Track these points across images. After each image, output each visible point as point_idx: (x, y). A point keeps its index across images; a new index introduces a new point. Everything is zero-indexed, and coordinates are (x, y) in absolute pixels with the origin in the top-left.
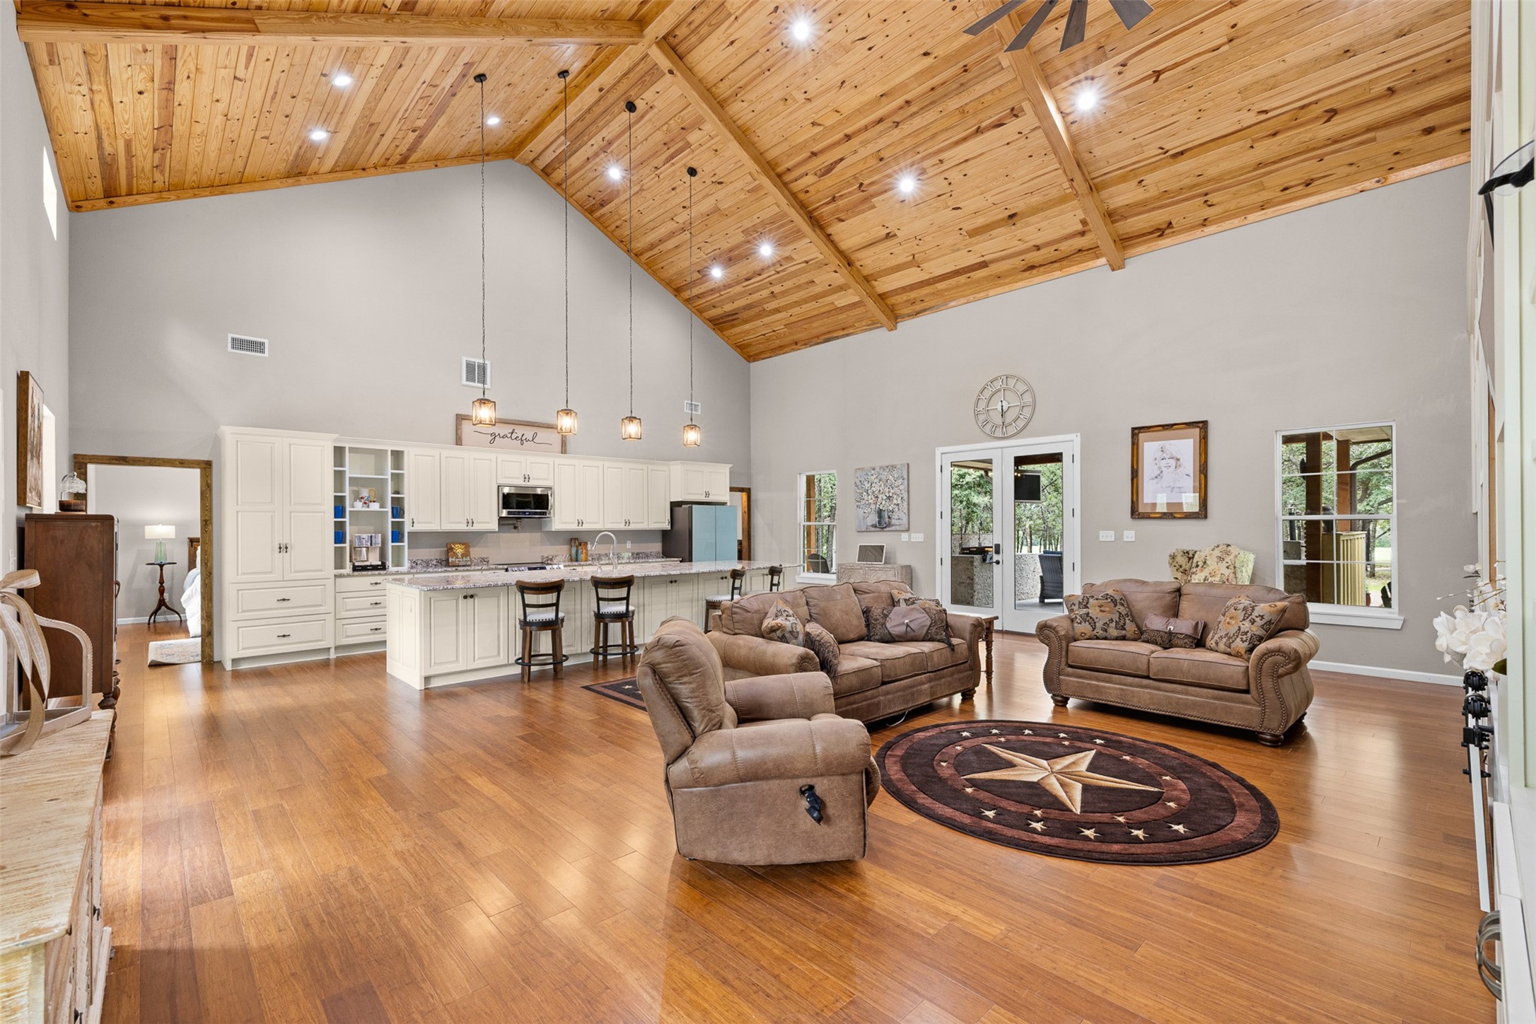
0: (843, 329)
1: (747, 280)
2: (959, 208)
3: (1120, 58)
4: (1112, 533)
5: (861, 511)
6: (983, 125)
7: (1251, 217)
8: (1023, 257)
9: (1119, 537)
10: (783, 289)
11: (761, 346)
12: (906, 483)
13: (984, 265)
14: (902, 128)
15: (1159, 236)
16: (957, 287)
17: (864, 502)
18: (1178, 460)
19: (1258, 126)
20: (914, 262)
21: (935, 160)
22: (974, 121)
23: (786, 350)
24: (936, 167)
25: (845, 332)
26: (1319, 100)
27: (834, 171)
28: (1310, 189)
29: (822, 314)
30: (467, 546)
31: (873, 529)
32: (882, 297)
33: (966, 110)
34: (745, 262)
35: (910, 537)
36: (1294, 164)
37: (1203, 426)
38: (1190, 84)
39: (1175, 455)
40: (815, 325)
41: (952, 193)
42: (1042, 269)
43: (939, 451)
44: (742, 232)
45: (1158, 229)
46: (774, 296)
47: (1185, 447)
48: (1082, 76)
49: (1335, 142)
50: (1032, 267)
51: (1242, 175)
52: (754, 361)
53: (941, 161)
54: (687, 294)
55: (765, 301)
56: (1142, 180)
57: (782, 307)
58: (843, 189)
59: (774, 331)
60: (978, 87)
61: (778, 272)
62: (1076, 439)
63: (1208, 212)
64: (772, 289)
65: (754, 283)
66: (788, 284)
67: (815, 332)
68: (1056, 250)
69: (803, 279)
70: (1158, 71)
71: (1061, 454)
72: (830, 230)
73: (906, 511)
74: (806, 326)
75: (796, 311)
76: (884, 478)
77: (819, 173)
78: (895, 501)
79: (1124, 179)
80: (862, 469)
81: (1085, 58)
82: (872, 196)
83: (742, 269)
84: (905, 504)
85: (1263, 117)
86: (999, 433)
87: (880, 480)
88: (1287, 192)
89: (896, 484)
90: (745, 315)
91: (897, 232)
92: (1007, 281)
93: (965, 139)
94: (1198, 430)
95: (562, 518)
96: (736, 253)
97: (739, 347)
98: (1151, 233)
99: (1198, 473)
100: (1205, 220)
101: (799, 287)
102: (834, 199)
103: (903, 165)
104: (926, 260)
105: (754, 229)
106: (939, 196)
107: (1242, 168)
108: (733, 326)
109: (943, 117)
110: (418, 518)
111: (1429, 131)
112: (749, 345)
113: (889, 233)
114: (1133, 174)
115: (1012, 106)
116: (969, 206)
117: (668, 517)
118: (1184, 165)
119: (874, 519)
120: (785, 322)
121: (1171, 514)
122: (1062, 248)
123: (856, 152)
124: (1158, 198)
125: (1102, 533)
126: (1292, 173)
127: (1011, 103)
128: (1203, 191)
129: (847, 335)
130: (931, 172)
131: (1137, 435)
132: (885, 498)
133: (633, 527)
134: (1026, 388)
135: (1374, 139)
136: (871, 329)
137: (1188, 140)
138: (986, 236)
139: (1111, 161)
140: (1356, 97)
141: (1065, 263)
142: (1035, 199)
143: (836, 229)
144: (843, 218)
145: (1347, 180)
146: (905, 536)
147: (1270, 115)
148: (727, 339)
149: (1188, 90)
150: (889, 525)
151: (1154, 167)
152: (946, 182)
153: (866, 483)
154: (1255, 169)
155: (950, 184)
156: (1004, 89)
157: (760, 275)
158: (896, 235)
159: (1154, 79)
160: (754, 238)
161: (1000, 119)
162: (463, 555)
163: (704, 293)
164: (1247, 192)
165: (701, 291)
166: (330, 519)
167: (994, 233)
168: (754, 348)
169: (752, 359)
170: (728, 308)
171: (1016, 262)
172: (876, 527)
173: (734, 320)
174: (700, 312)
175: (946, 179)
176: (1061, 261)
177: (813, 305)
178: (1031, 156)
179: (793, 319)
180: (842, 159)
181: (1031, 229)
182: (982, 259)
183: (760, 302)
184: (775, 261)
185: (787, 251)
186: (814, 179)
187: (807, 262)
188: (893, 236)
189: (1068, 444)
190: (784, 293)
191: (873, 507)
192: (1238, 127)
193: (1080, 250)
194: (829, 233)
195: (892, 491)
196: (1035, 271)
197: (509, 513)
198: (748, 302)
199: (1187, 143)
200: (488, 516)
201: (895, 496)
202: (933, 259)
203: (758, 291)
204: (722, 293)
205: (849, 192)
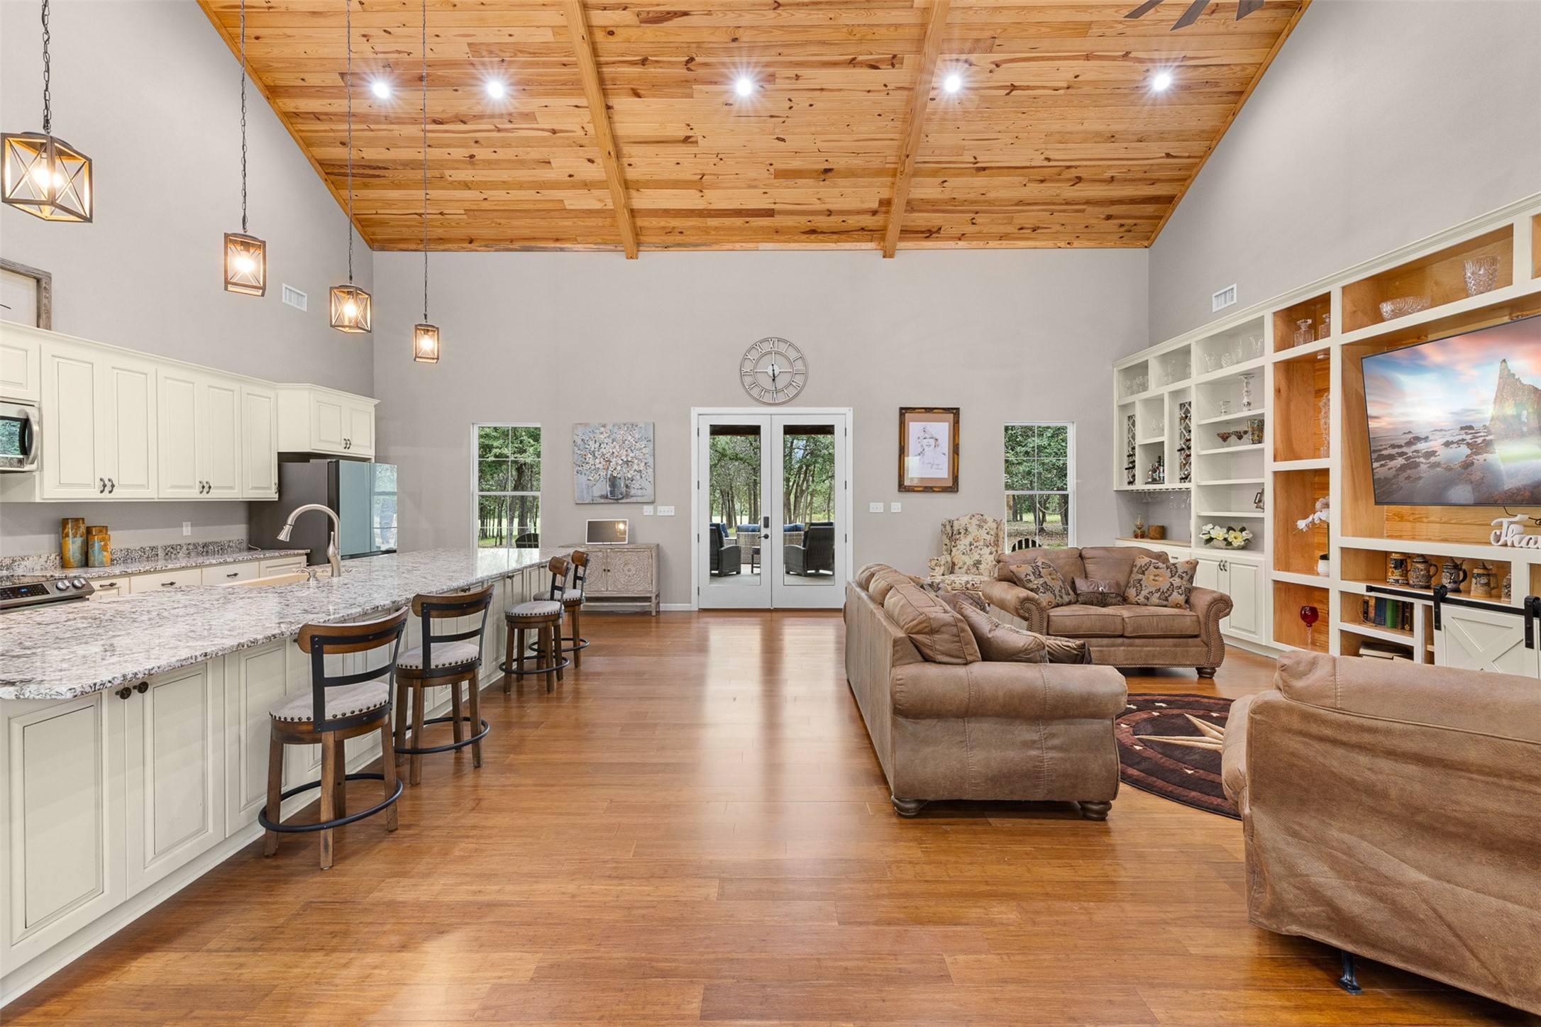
0: (557, 240)
1: (435, 122)
2: (783, 140)
3: (997, 57)
4: (881, 505)
5: (584, 478)
6: (860, 58)
7: (992, 244)
8: (810, 218)
9: (887, 508)
10: (494, 156)
11: (404, 230)
12: (652, 446)
13: (770, 213)
14: (780, 15)
15: (926, 237)
16: (730, 228)
17: (588, 466)
18: (937, 440)
19: (1038, 169)
20: (699, 184)
21: (792, 72)
22: (852, 49)
23: (447, 246)
24: (788, 81)
25: (558, 245)
26: (1079, 166)
27: (665, 24)
28: (1034, 235)
29: (539, 210)
31: (603, 501)
32: (633, 213)
33: (855, 33)
34: (449, 92)
35: (655, 511)
36: (1038, 211)
37: (955, 412)
38: (1025, 110)
39: (935, 436)
40: (516, 223)
41: (787, 120)
42: (820, 236)
43: (695, 411)
44: (469, 45)
45: (929, 231)
46: (472, 164)
47: (942, 429)
48: (964, 57)
49: (1067, 204)
50: (813, 232)
51: (1005, 206)
52: (383, 249)
53: (797, 77)
54: (290, 105)
55: (455, 164)
56: (946, 181)
57: (477, 183)
58: (663, 55)
59: (441, 214)
60: (880, 13)
61: (499, 130)
62: (849, 412)
63: (970, 229)
64: (475, 151)
65: (446, 131)
66: (503, 154)
67: (511, 233)
68: (843, 221)
69: (535, 154)
70: (1015, 86)
71: (832, 427)
72: (615, 102)
73: (651, 479)
74: (502, 221)
75: (499, 195)
76: (619, 437)
77: (644, 15)
78: (636, 467)
79: (934, 173)
80: (586, 425)
81: (978, 40)
82: (696, 81)
83: (439, 101)
84: (650, 471)
85: (1046, 163)
86: (768, 398)
87: (613, 441)
88: (1022, 231)
89: (638, 446)
90: (401, 175)
91: (700, 139)
92: (782, 238)
93: (834, 64)
94: (952, 415)
95: (61, 474)
96: (439, 73)
97: (359, 221)
98: (922, 232)
99: (952, 452)
100: (963, 234)
101: (520, 163)
102: (644, 62)
103: (754, 59)
104: (712, 186)
105: (490, 49)
106: (772, 116)
107: (1009, 200)
108: (366, 186)
109: (830, 27)
111: (1109, 217)
112: (383, 223)
113: (690, 137)
114: (941, 172)
115: (895, 53)
116: (793, 142)
117: (275, 479)
118: (980, 181)
119: (604, 488)
120: (468, 205)
121: (928, 488)
122: (849, 222)
123: (709, 13)
124: (946, 202)
125: (872, 505)
126: (1030, 217)
127: (896, 49)
128: (974, 208)
129: (562, 250)
130: (781, 84)
131: (904, 414)
132: (620, 462)
133: (215, 495)
134: (798, 355)
135: (1083, 211)
136: (599, 250)
137: (995, 160)
138: (790, 182)
139: (937, 152)
140: (1096, 174)
141: (843, 237)
142: (857, 162)
143: (622, 103)
144: (641, 92)
145: (1055, 236)
146: (648, 510)
147: (1051, 164)
148: (344, 203)
149: (1020, 115)
150: (627, 495)
151: (960, 173)
152: (788, 104)
153: (591, 443)
154: (1017, 204)
155: (791, 108)
156: (900, 30)
157: (464, 122)
158: (697, 142)
159: (1008, 91)
160: (483, 64)
161: (877, 61)
163: (336, 114)
164: (1000, 222)
165: (328, 109)
167: (800, 181)
168: (390, 230)
169: (376, 245)
170: (371, 154)
171: (802, 221)
172: (607, 497)
173: (378, 176)
174: (306, 143)
175: (790, 100)
176: (842, 234)
177: (530, 194)
178: (880, 115)
179: (485, 205)
180: (685, 14)
181: (836, 191)
182: (772, 206)
183: (442, 164)
184: (504, 111)
185: (534, 104)
186: (635, 21)
187: (554, 132)
188: (691, 142)
189: (840, 417)
190: (489, 164)
191: (603, 473)
192: (1027, 164)
193: (862, 229)
194: (610, 104)
195: (632, 455)
196: (813, 237)
198: (420, 157)
199: (993, 162)
201: (636, 461)
202: (725, 188)
203: (448, 146)
204: (372, 127)
205: (669, 62)
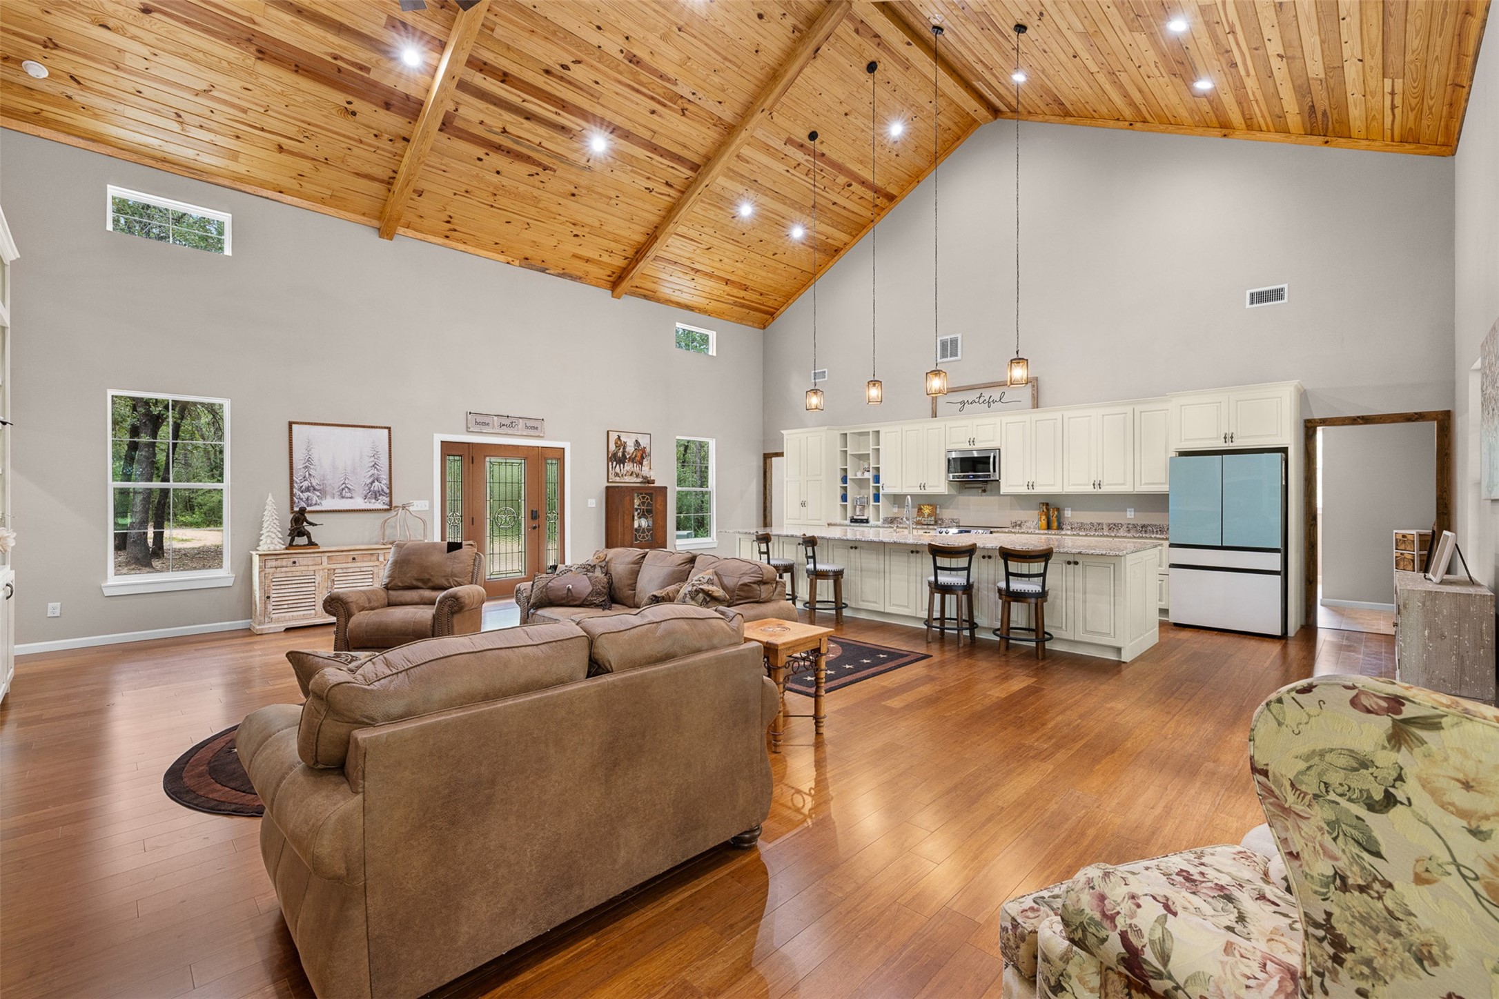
30: (934, 507)
95: (1012, 479)
110: (890, 485)
117: (1165, 473)
133: (1106, 489)
162: (929, 515)
166: (840, 484)
197: (954, 477)
200: (939, 482)
